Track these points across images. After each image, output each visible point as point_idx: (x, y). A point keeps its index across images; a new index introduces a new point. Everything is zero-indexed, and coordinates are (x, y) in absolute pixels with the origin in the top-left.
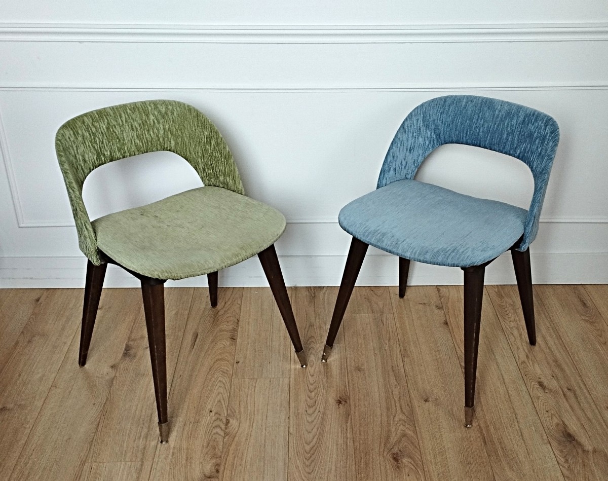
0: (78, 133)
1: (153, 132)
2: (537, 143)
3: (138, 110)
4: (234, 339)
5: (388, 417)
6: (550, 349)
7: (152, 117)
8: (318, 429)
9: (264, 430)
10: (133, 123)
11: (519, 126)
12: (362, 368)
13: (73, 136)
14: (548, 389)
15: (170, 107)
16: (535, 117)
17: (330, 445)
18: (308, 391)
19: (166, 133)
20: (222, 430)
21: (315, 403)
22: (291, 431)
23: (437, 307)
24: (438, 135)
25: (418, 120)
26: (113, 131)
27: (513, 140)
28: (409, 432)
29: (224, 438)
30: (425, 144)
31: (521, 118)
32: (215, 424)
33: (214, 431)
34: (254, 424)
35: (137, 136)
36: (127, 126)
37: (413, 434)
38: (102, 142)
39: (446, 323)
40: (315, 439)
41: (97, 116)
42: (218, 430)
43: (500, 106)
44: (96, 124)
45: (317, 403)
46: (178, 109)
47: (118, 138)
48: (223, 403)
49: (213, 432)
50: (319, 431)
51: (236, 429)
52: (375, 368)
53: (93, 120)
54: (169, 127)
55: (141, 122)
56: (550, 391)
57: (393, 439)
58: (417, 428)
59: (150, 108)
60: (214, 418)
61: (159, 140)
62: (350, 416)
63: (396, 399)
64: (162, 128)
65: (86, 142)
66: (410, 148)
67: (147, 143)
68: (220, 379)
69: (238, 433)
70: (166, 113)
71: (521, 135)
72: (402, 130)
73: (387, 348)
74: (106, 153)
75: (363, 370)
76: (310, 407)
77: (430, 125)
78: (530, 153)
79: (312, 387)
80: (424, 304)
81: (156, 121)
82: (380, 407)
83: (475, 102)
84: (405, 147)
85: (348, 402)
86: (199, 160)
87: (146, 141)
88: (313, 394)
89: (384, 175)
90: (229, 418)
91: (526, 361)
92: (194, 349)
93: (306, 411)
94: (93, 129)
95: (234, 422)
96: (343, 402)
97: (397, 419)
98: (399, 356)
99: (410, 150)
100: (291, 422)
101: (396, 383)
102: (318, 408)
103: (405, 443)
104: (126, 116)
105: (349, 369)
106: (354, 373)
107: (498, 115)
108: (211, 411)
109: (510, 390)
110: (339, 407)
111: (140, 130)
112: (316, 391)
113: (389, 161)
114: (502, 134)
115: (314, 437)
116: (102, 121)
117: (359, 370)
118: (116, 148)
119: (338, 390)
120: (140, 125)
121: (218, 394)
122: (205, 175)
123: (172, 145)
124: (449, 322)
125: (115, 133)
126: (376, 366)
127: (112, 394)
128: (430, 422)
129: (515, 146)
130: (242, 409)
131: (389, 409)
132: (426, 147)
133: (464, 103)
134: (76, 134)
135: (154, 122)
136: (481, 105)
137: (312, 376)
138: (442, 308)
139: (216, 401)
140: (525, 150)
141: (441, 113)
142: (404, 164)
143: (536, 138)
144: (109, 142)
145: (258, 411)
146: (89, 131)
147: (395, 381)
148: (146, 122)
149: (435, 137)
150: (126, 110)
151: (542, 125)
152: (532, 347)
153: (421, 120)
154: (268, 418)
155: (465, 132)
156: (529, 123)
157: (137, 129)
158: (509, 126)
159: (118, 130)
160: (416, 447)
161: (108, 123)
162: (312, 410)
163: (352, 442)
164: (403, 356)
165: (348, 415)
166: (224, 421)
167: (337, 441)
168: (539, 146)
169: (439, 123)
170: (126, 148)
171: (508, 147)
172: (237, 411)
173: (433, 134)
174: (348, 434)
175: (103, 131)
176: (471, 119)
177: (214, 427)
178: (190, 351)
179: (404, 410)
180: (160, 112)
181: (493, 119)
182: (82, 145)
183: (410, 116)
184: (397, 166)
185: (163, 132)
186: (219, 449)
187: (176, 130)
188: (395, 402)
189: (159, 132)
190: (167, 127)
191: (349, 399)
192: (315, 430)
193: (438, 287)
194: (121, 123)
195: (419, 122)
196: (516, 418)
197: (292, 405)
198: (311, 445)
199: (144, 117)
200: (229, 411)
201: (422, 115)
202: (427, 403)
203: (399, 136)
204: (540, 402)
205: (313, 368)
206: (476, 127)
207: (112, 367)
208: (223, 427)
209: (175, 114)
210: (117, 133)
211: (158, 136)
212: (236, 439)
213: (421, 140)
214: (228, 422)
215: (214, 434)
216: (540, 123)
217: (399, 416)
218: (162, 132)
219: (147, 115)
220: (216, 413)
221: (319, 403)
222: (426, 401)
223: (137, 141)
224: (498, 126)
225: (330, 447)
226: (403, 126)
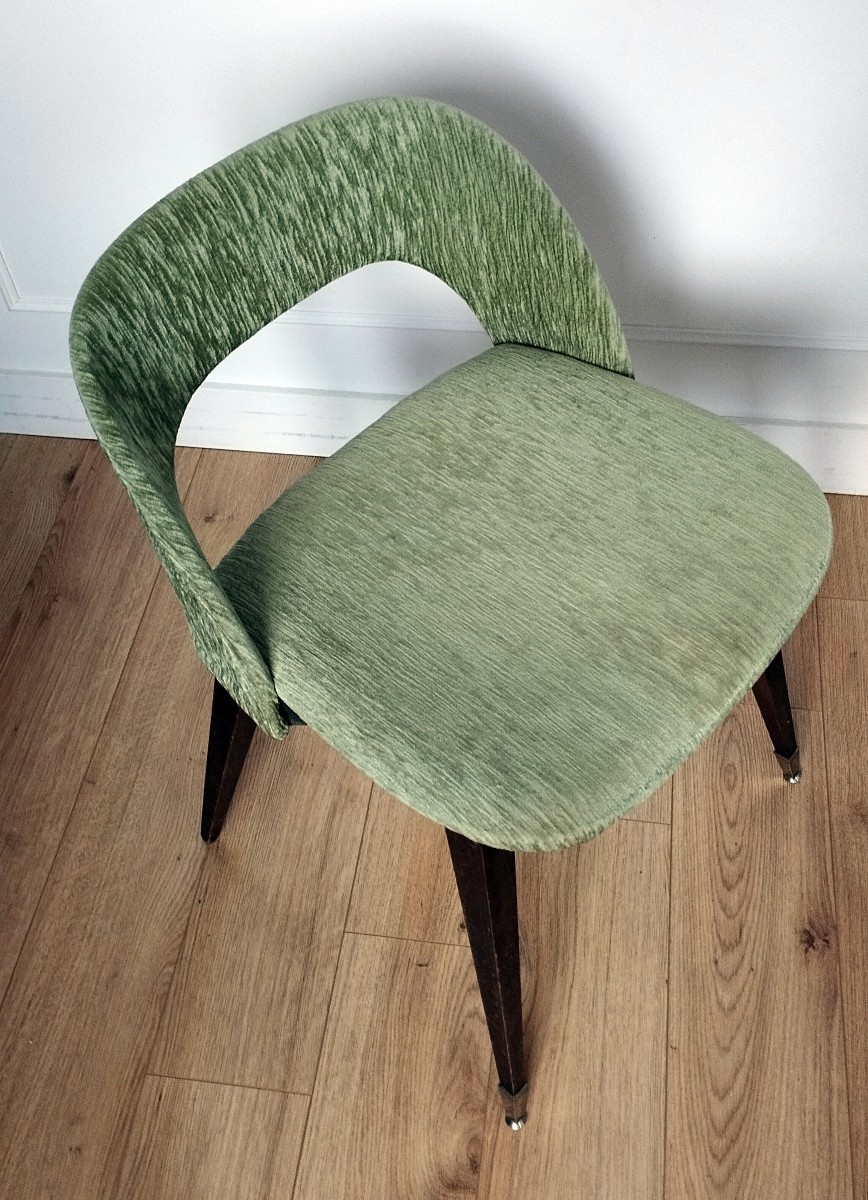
0: (131, 306)
1: (343, 220)
3: (292, 159)
7: (333, 172)
10: (282, 209)
13: (119, 323)
15: (384, 125)
19: (377, 209)
21: (741, 933)
26: (230, 255)
35: (297, 245)
36: (266, 225)
38: (204, 305)
41: (177, 223)
44: (179, 250)
46: (411, 125)
47: (245, 273)
53: (165, 240)
54: (386, 188)
55: (303, 197)
59: (324, 142)
61: (359, 237)
64: (366, 200)
65: (159, 323)
67: (329, 257)
70: (375, 148)
74: (218, 335)
76: (726, 946)
81: (345, 182)
86: (482, 275)
87: (323, 253)
93: (716, 962)
94: (172, 270)
100: (674, 998)
104: (261, 191)
111: (304, 224)
116: (192, 233)
118: (245, 306)
120: (301, 208)
123: (397, 244)
125: (235, 259)
134: (126, 309)
135: (341, 186)
144: (222, 296)
146: (160, 285)
148: (319, 192)
150: (256, 170)
157: (295, 224)
159: (241, 249)
161: (212, 234)
162: (732, 959)
170: (271, 295)
175: (200, 267)
180: (355, 147)
182: (150, 342)
185: (369, 212)
187: (408, 194)
189: (356, 212)
190: (380, 191)
194: (247, 221)
199: (312, 178)
209: (402, 145)
210: (241, 258)
211: (356, 227)
218: (365, 212)
219: (321, 171)
223: (300, 261)
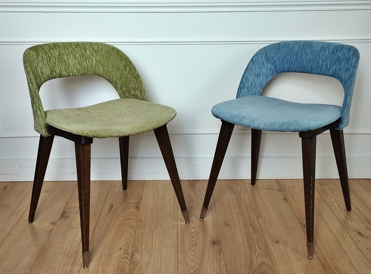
0: (39, 55)
1: (89, 62)
2: (344, 62)
3: (80, 46)
4: (138, 208)
5: (250, 252)
6: (362, 213)
7: (88, 52)
8: (199, 260)
9: (159, 260)
10: (76, 54)
11: (330, 55)
12: (229, 224)
13: (35, 55)
14: (365, 236)
15: (100, 47)
16: (341, 47)
17: (209, 269)
18: (191, 237)
19: (97, 63)
20: (129, 260)
21: (196, 244)
22: (179, 261)
23: (279, 190)
24: (275, 67)
25: (262, 57)
26: (62, 57)
27: (327, 65)
28: (266, 261)
29: (130, 265)
30: (267, 73)
31: (331, 50)
32: (124, 256)
33: (123, 260)
34: (152, 256)
35: (78, 63)
36: (72, 56)
37: (270, 263)
38: (55, 63)
39: (286, 199)
40: (198, 265)
41: (52, 47)
42: (126, 260)
43: (316, 44)
44: (51, 51)
46: (106, 48)
47: (65, 62)
48: (129, 244)
49: (121, 262)
50: (200, 260)
51: (139, 259)
52: (238, 224)
53: (49, 48)
54: (99, 59)
55: (81, 54)
56: (367, 237)
57: (255, 266)
58: (272, 259)
59: (87, 46)
60: (123, 253)
61: (92, 67)
62: (222, 252)
63: (255, 242)
64: (95, 59)
65: (44, 61)
66: (257, 74)
67: (85, 68)
68: (128, 230)
69: (140, 262)
70: (98, 51)
71: (332, 60)
72: (252, 62)
73: (245, 212)
74: (57, 71)
75: (230, 225)
76: (192, 246)
77: (270, 60)
78: (339, 71)
79: (194, 235)
80: (269, 188)
81: (91, 55)
82: (244, 246)
83: (299, 44)
84: (254, 74)
85: (220, 243)
86: (118, 81)
87: (83, 67)
88: (194, 239)
89: (241, 90)
90: (133, 253)
91: (346, 220)
92: (110, 214)
93: (190, 249)
94: (49, 54)
95: (137, 256)
96: (217, 244)
97: (257, 253)
98: (255, 217)
99: (257, 76)
100: (179, 255)
101: (254, 232)
102: (198, 247)
103: (265, 268)
104: (72, 49)
105: (219, 224)
106: (223, 227)
107: (315, 50)
108: (121, 249)
109: (337, 237)
110: (214, 247)
111: (80, 59)
112: (196, 237)
113: (244, 81)
114: (318, 62)
115: (196, 264)
116: (55, 50)
117: (227, 225)
118: (64, 69)
119: (213, 236)
120: (80, 56)
121: (127, 238)
122: (122, 91)
123: (101, 71)
124: (287, 198)
125: (64, 59)
126: (238, 223)
127: (50, 239)
128: (281, 255)
129: (328, 68)
130: (143, 248)
131: (250, 248)
132: (268, 75)
133: (292, 46)
134: (38, 54)
135: (90, 55)
136: (304, 45)
137: (194, 228)
138: (282, 191)
139: (125, 243)
140: (335, 69)
141: (277, 52)
142: (254, 84)
143: (343, 60)
144: (59, 64)
145: (155, 248)
146: (46, 55)
148: (84, 54)
149: (273, 68)
150: (72, 45)
151: (346, 51)
152: (349, 212)
153: (264, 56)
154: (162, 253)
155: (293, 64)
156: (337, 51)
157: (78, 58)
158: (324, 55)
159: (65, 57)
160: (273, 271)
161: (59, 52)
162: (194, 248)
163: (225, 267)
164: (257, 217)
165: (220, 251)
166: (130, 254)
167: (214, 267)
168: (345, 64)
169: (276, 59)
170: (70, 70)
171: (324, 70)
172: (140, 249)
173: (272, 66)
174: (222, 263)
175: (56, 56)
176: (297, 55)
177: (123, 258)
178: (107, 215)
179: (261, 248)
180: (93, 49)
181: (312, 53)
182: (41, 63)
183: (257, 54)
184: (249, 85)
185: (95, 62)
186: (126, 271)
187: (104, 61)
188: (254, 243)
189: (92, 61)
190: (98, 59)
191: (221, 241)
192: (197, 260)
193: (278, 180)
194: (68, 53)
195: (263, 58)
196: (345, 253)
197: (180, 245)
198: (195, 269)
199: (83, 52)
200: (134, 249)
201: (264, 54)
202: (278, 244)
203: (250, 65)
204: (361, 244)
205: (194, 224)
206: (301, 60)
207: (52, 223)
208: (130, 258)
209: (104, 51)
210: (65, 59)
211: (91, 64)
212: (139, 265)
213: (264, 70)
214: (133, 255)
215: (123, 262)
216: (345, 50)
217: (258, 252)
218: (94, 62)
219: (86, 51)
220: (124, 250)
221: (199, 244)
222: (277, 243)
223: (78, 66)
224: (316, 57)
225: (209, 271)
226: (252, 60)
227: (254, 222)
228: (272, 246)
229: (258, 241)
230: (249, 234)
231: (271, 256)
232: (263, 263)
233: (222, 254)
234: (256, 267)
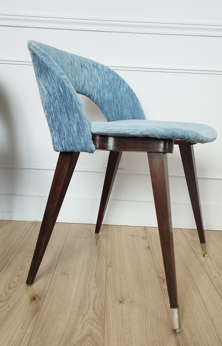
5: (78, 315)
12: (68, 273)
23: (143, 238)
28: (95, 331)
37: (99, 334)
39: (149, 248)
45: (10, 299)
52: (79, 273)
58: (106, 328)
73: (95, 260)
75: (68, 275)
79: (12, 285)
80: (133, 235)
82: (73, 306)
85: (42, 299)
96: (37, 299)
97: (87, 317)
98: (104, 266)
101: (95, 286)
102: (9, 303)
105: (55, 273)
106: (59, 276)
110: (31, 303)
112: (14, 288)
117: (64, 274)
119: (37, 288)
126: (81, 272)
128: (121, 322)
131: (81, 308)
137: (18, 276)
138: (147, 239)
147: (95, 284)
163: (28, 339)
164: (107, 266)
165: (37, 311)
167: (12, 337)
174: (28, 330)
179: (97, 310)
191: (45, 296)
193: (145, 227)
202: (121, 304)
205: (22, 271)
217: (90, 315)
221: (13, 299)
222: (120, 302)
227: (101, 273)
228: (113, 307)
229: (96, 298)
230: (87, 288)
231: (106, 322)
232: (90, 334)
233: (36, 316)
234: (77, 340)
